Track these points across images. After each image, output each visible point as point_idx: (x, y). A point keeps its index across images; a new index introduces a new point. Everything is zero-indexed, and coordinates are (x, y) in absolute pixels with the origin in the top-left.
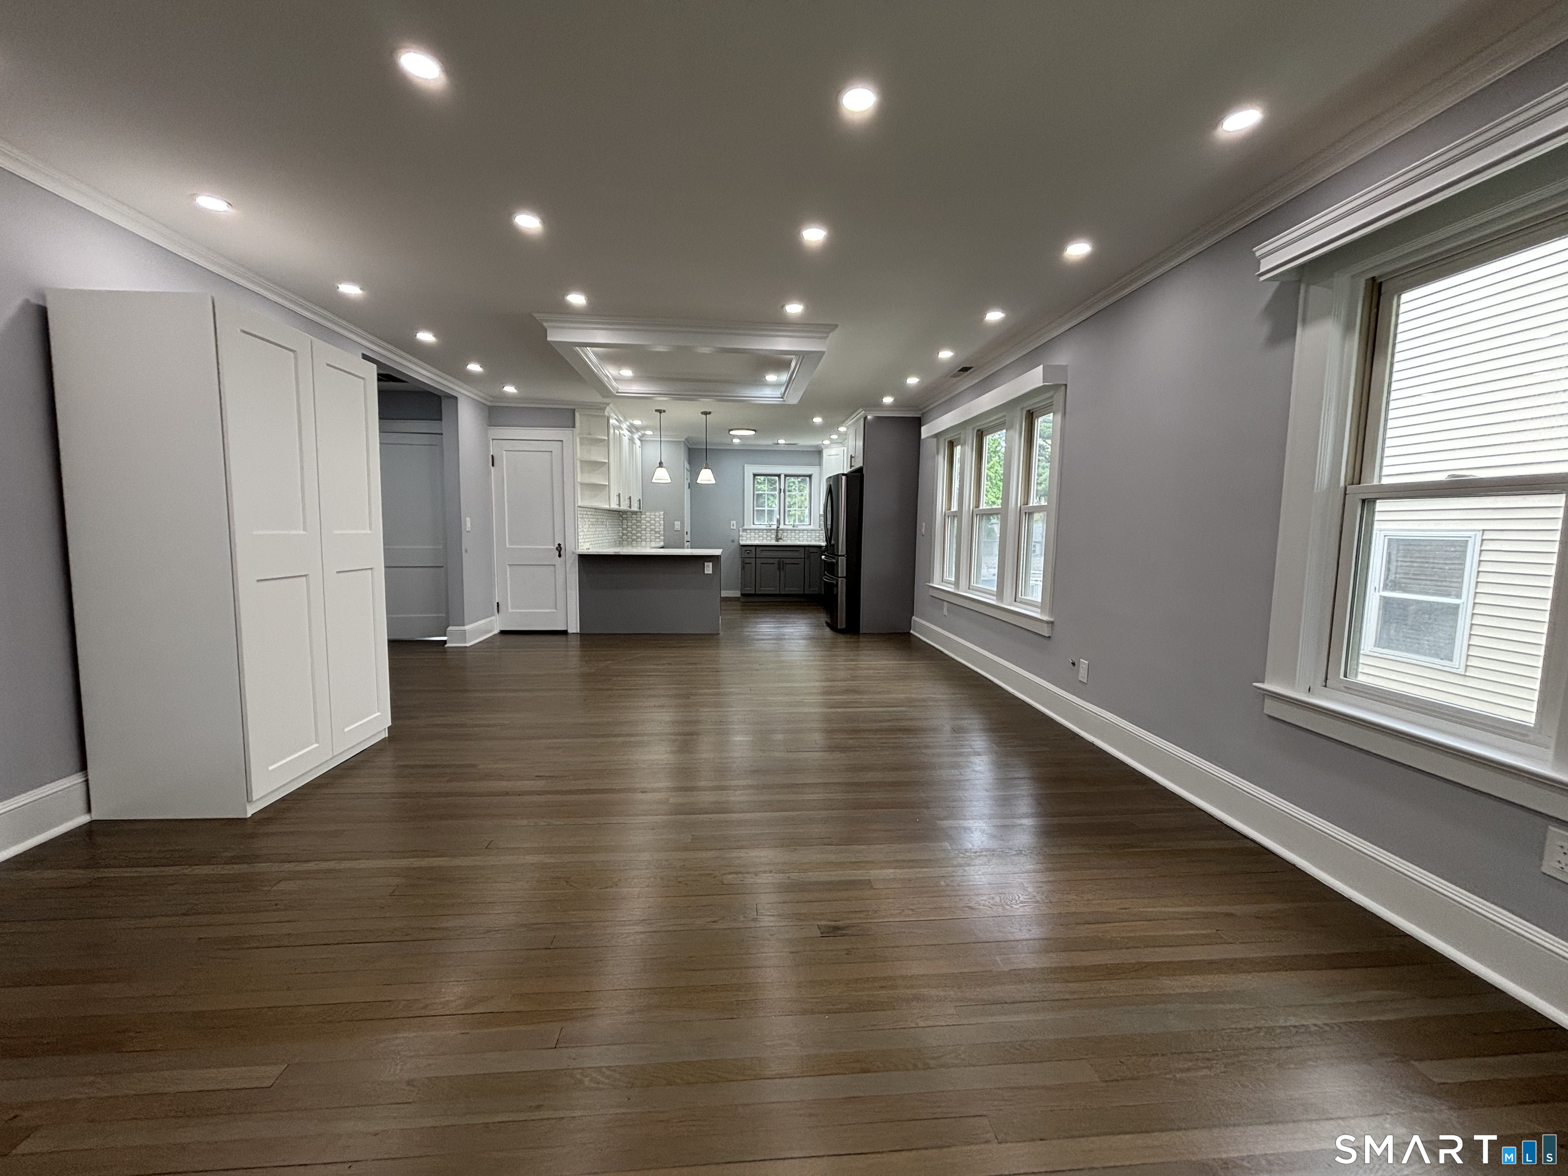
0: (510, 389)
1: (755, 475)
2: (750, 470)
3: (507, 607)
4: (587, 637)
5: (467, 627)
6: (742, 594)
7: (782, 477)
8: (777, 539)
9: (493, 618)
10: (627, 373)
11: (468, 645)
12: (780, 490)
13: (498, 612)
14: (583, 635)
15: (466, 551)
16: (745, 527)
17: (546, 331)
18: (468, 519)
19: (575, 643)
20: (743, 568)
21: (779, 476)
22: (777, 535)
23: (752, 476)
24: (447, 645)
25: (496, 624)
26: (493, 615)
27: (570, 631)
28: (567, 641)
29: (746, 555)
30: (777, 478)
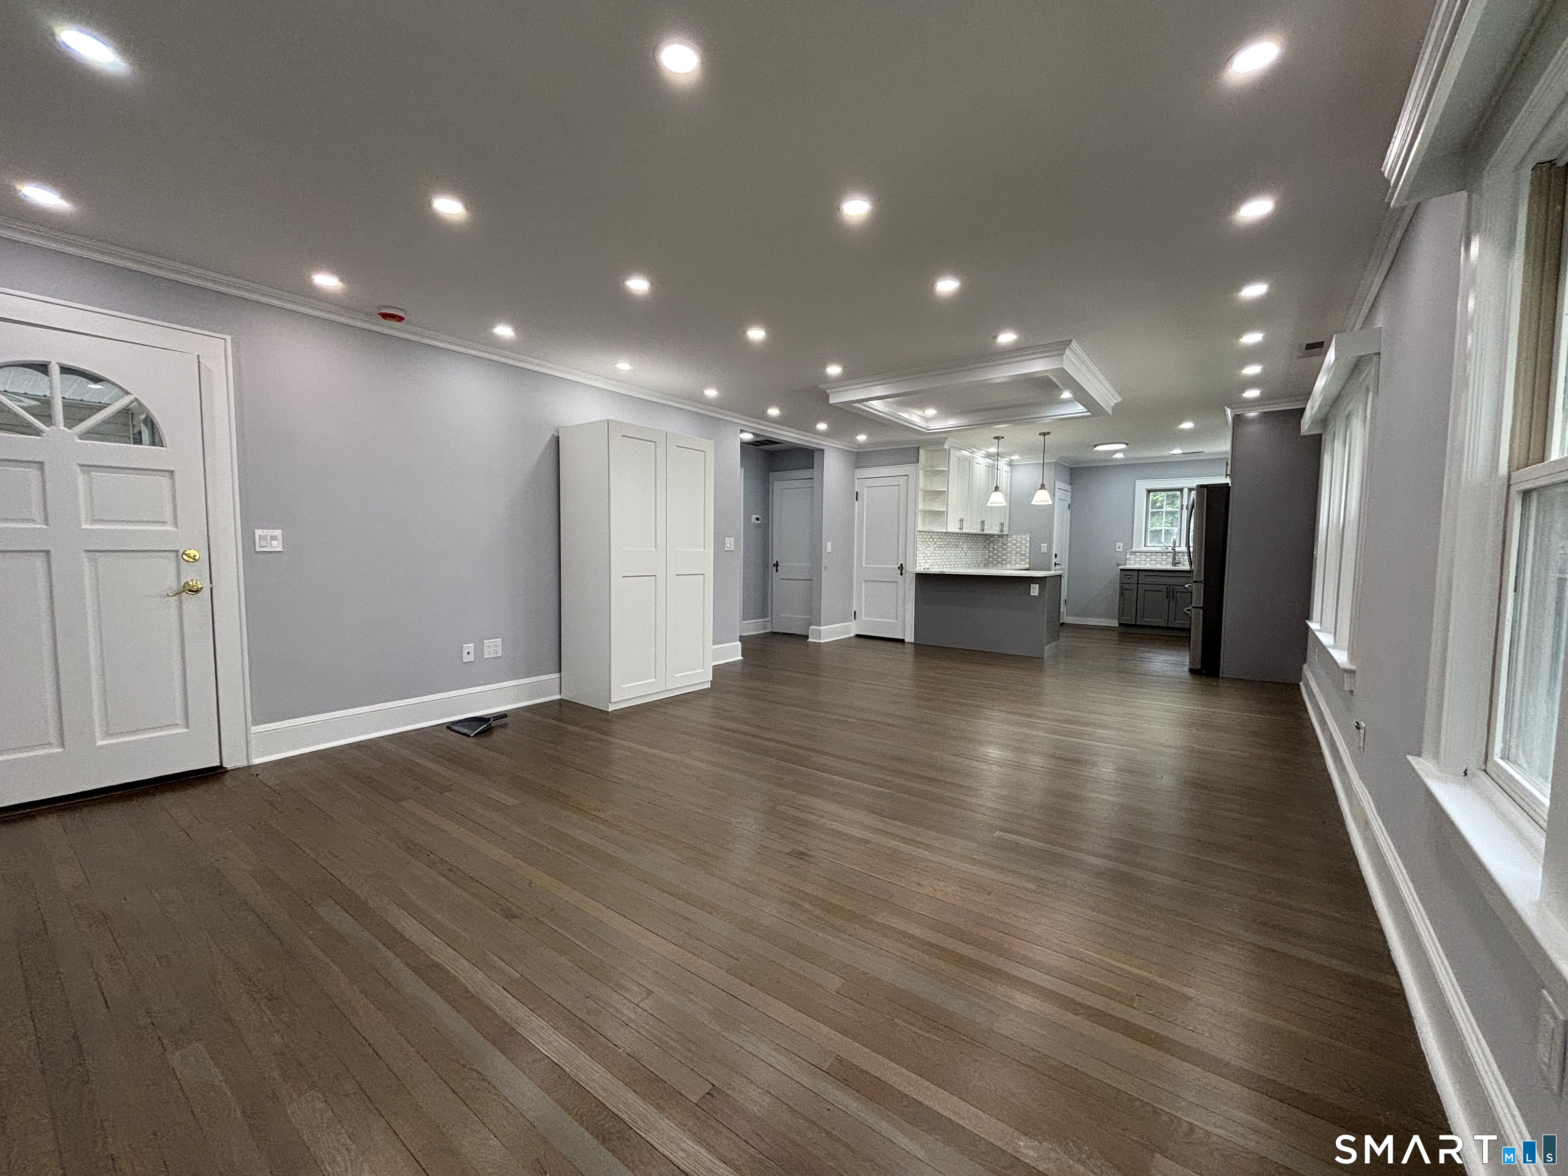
0: (862, 438)
1: (1149, 491)
2: (1142, 486)
3: (861, 615)
4: (920, 648)
5: (822, 628)
6: (1120, 624)
7: (1186, 491)
8: (1174, 564)
9: (851, 623)
10: (931, 412)
11: (822, 641)
12: (1182, 506)
13: (855, 618)
14: (915, 644)
15: (826, 568)
16: (1134, 549)
17: (828, 395)
18: (829, 544)
19: (910, 650)
20: (1122, 594)
21: (1181, 490)
22: (1174, 559)
23: (1145, 492)
24: (810, 640)
25: (853, 629)
26: (851, 621)
27: (906, 640)
28: (904, 648)
29: (1126, 581)
30: (1179, 493)
